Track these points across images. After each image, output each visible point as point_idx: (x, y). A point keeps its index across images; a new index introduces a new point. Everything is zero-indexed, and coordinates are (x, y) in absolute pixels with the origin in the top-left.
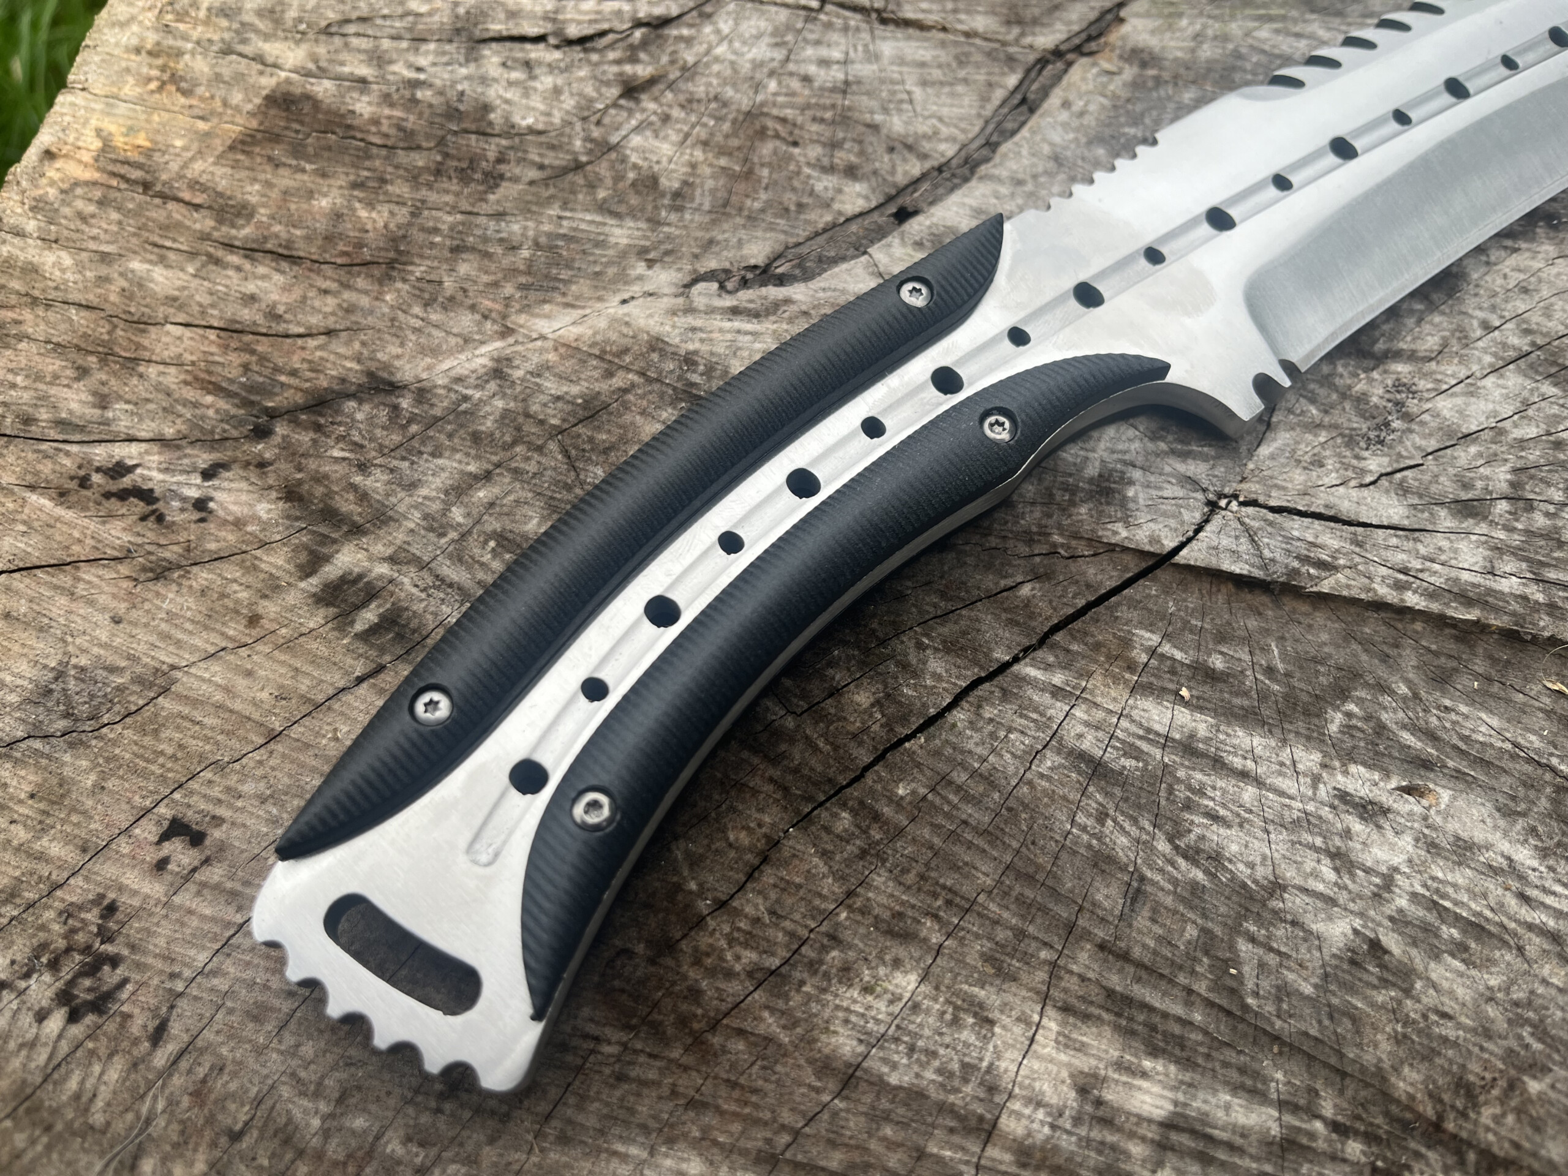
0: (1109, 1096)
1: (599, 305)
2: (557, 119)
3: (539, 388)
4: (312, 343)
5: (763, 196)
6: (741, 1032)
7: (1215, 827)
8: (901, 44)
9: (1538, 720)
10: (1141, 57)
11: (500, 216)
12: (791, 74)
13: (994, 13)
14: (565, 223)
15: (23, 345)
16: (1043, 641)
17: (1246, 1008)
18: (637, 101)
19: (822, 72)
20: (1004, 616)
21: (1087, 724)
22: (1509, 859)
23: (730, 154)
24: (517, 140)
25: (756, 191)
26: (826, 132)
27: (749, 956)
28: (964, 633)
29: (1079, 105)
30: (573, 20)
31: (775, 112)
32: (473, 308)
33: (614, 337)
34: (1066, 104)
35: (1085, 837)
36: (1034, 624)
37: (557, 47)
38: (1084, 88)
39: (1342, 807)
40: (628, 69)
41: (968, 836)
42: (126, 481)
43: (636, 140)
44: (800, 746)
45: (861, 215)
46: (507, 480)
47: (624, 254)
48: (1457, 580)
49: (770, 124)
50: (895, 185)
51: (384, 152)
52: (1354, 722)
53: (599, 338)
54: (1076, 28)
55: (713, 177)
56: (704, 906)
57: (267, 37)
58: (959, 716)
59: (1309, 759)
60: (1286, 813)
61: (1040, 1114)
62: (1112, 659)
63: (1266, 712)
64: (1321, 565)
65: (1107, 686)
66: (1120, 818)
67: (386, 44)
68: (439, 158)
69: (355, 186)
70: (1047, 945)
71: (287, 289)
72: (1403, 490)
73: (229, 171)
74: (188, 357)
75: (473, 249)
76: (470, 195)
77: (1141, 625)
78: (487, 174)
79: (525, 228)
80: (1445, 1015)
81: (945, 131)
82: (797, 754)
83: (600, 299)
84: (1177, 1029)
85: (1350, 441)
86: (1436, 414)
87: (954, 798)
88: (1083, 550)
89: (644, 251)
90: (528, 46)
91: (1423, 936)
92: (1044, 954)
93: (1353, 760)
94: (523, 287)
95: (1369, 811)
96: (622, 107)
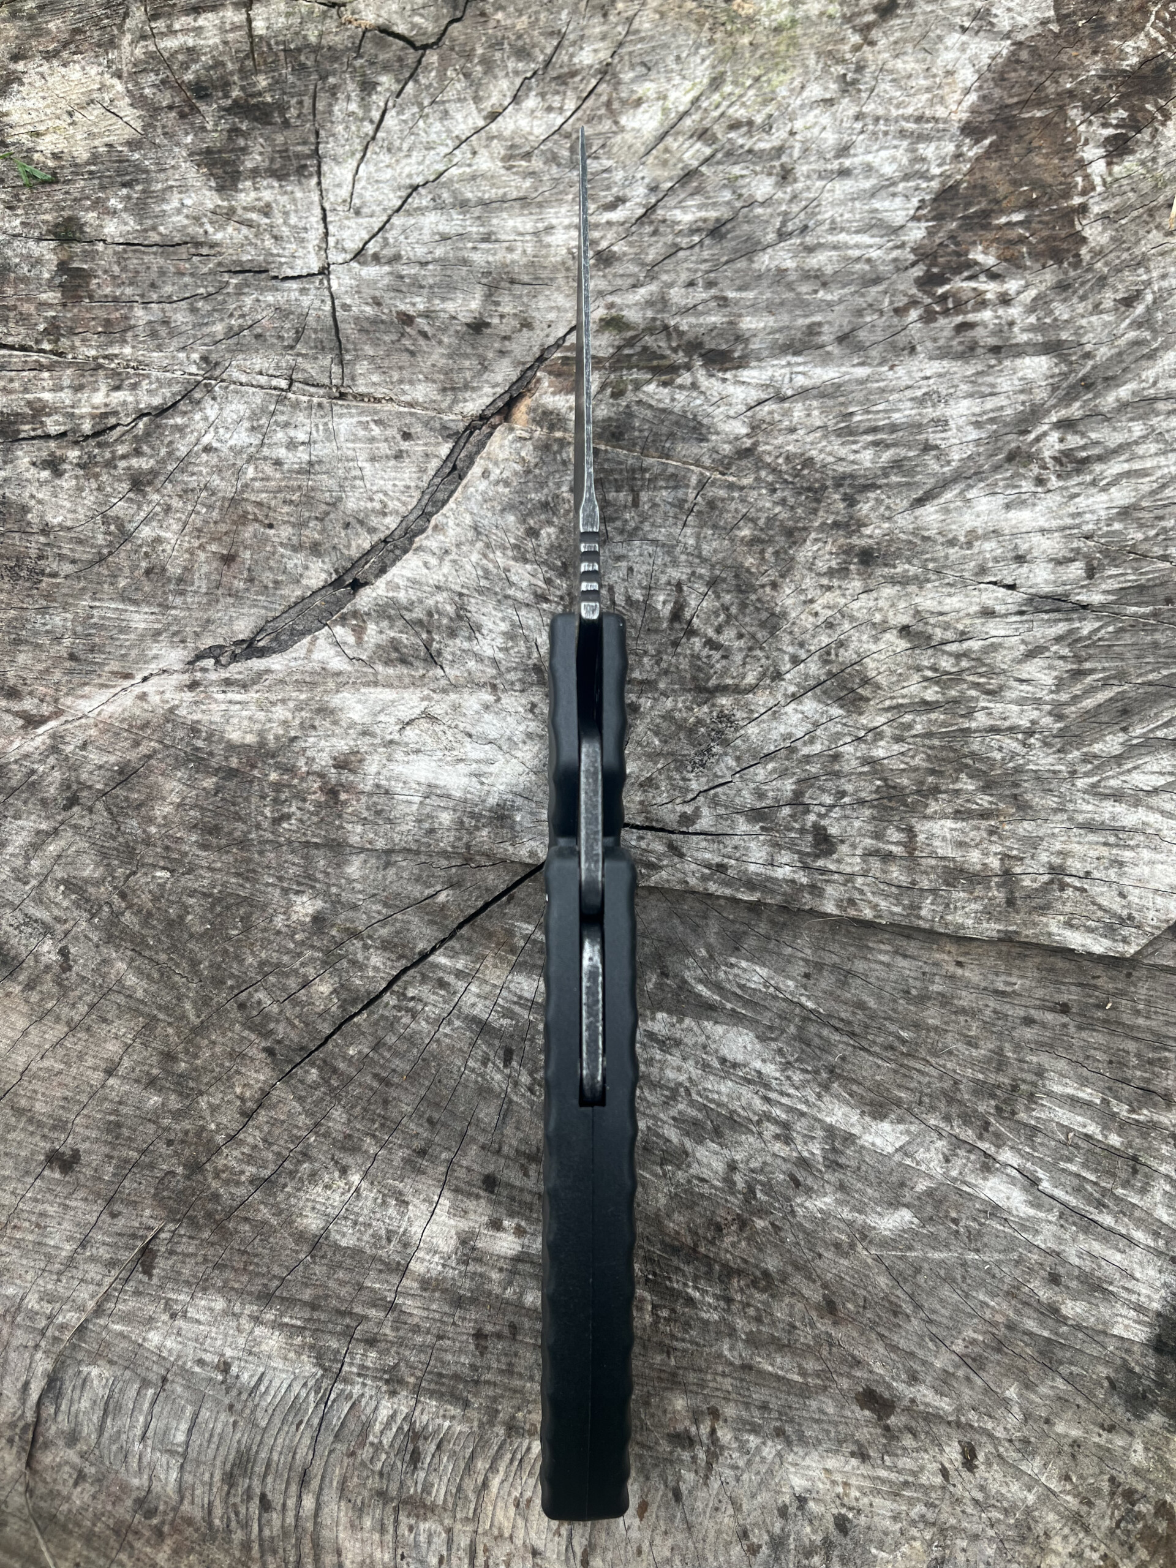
0: (479, 1245)
1: (126, 683)
2: (81, 517)
3: (86, 760)
5: (247, 577)
6: (246, 1219)
8: (355, 420)
9: (800, 968)
10: (548, 419)
11: (44, 611)
12: (265, 459)
13: (433, 380)
14: (95, 612)
16: (452, 935)
18: (144, 494)
19: (291, 455)
20: (427, 917)
21: (478, 996)
22: (759, 1073)
23: (220, 539)
24: (51, 537)
25: (241, 573)
26: (295, 514)
27: (251, 1170)
28: (398, 933)
29: (496, 473)
30: (85, 415)
31: (253, 497)
32: (31, 693)
33: (138, 712)
34: (486, 474)
35: (474, 1076)
36: (447, 922)
37: (76, 443)
38: (501, 456)
40: (134, 462)
41: (396, 1080)
43: (146, 531)
44: (283, 1024)
45: (323, 588)
46: (70, 834)
47: (142, 638)
48: (746, 871)
49: (250, 508)
50: (350, 558)
53: (126, 714)
54: (499, 390)
55: (206, 561)
56: (220, 1138)
58: (389, 999)
61: (436, 1259)
62: (499, 945)
64: (653, 867)
65: (495, 966)
66: (498, 1061)
70: (448, 1149)
72: (715, 803)
75: (27, 642)
76: (19, 592)
77: (522, 918)
78: (30, 571)
79: (65, 620)
80: (703, 1180)
81: (390, 505)
82: (281, 1030)
83: (128, 676)
85: (681, 766)
86: (745, 738)
87: (387, 1055)
88: (483, 861)
89: (157, 634)
90: (52, 444)
91: (693, 1129)
92: (444, 1156)
93: (661, 1008)
94: (70, 672)
95: (667, 1044)
96: (131, 500)
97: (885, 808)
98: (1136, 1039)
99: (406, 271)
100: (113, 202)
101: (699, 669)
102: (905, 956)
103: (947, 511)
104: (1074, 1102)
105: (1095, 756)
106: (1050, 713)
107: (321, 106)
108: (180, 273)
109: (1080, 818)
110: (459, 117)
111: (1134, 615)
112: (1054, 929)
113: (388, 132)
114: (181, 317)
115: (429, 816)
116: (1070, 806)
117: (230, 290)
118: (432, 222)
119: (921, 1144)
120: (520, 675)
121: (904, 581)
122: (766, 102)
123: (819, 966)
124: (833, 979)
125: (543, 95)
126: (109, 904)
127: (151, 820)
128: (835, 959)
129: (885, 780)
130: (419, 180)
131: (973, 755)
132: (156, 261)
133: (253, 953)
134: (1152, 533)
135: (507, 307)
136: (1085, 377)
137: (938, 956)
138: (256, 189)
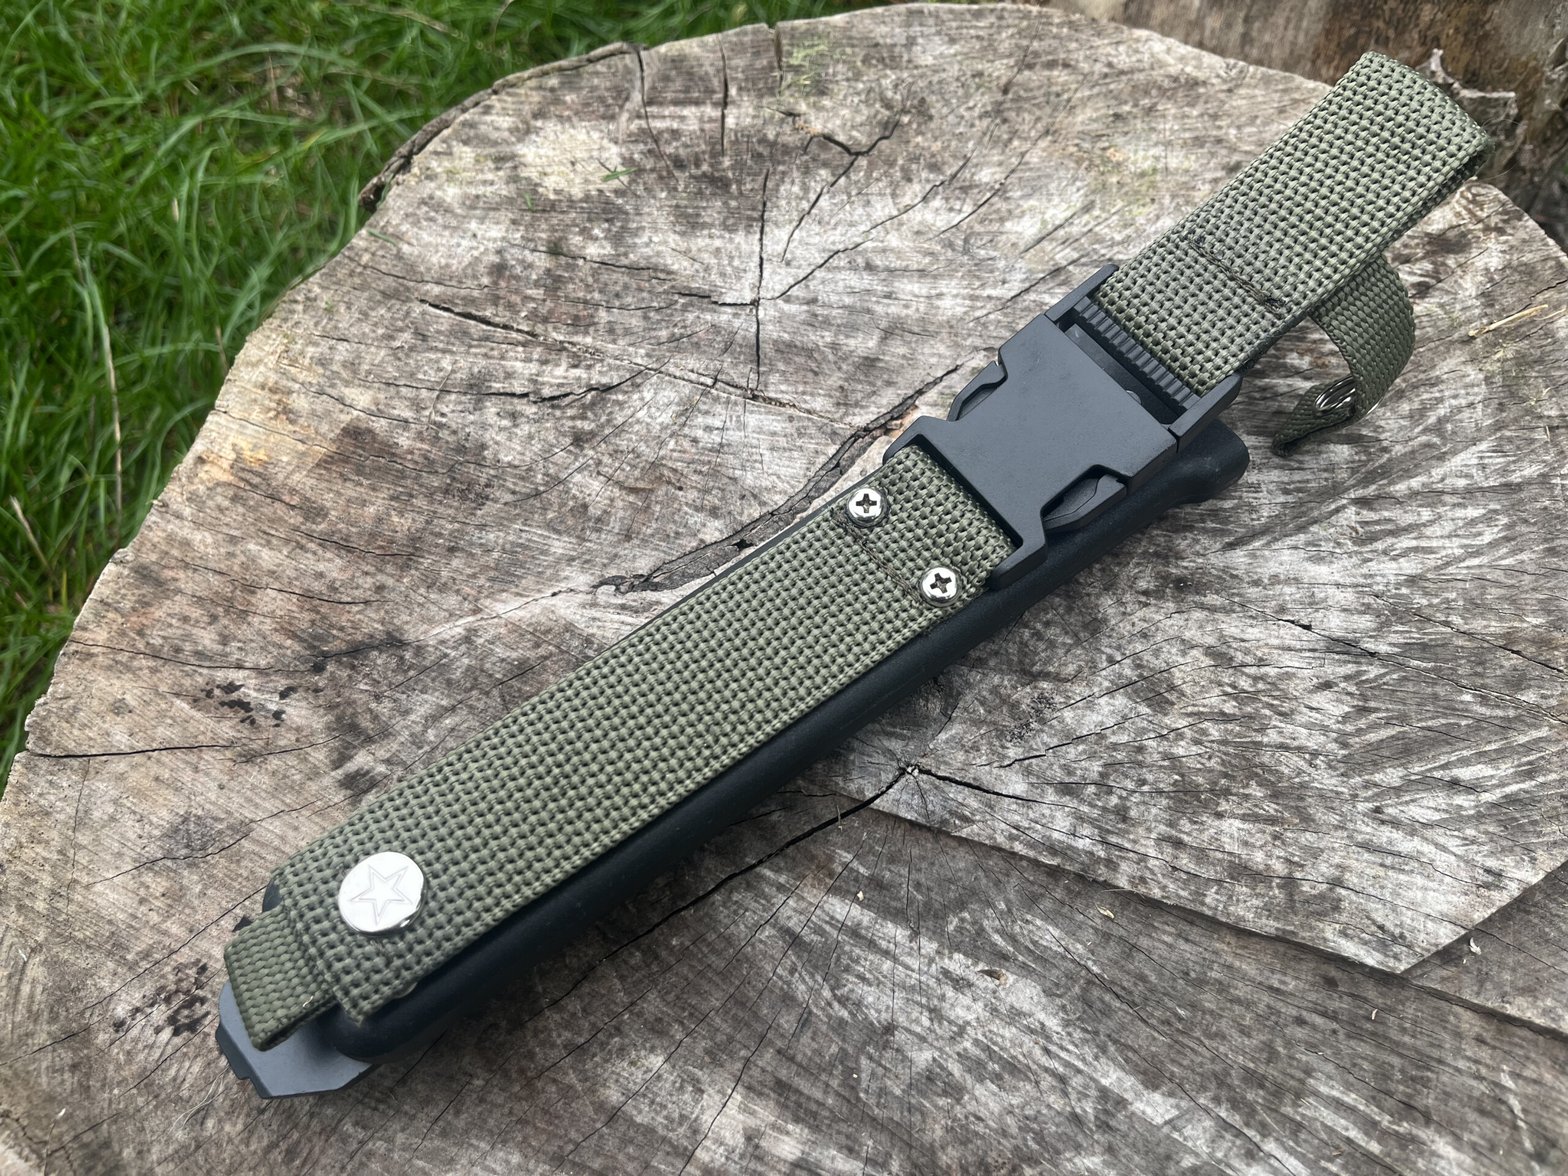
0: (763, 1144)
1: (537, 596)
2: (528, 459)
3: (492, 652)
4: (355, 609)
5: (654, 525)
6: (554, 1081)
7: (861, 985)
8: (763, 417)
9: (1089, 935)
11: (482, 527)
12: (685, 436)
13: (830, 396)
14: (524, 535)
15: (178, 598)
16: (779, 852)
17: (858, 1099)
18: (582, 449)
19: (706, 436)
20: (759, 832)
21: (795, 910)
22: (1042, 1025)
23: (637, 493)
24: (500, 471)
25: (650, 521)
26: (702, 482)
28: (731, 842)
30: (547, 382)
31: (670, 464)
32: (458, 592)
33: (543, 620)
35: (780, 983)
36: (776, 840)
37: (535, 403)
39: (944, 980)
40: (579, 423)
41: (710, 974)
42: (234, 696)
43: (578, 478)
45: (715, 543)
46: (464, 713)
47: (558, 561)
48: (1049, 838)
49: (666, 472)
50: (741, 523)
51: (414, 474)
52: (965, 925)
53: (534, 619)
54: (883, 411)
55: (623, 509)
56: (544, 1002)
57: (347, 383)
58: (717, 897)
59: (929, 946)
60: (908, 980)
61: (721, 1150)
62: (819, 867)
63: (910, 913)
64: (966, 820)
65: (813, 886)
66: (804, 973)
68: (448, 481)
69: (392, 498)
70: (746, 1047)
71: (342, 570)
72: (1028, 772)
73: (314, 482)
74: (279, 613)
75: (463, 550)
76: (465, 510)
77: (843, 847)
79: (498, 537)
80: (979, 1119)
81: (780, 486)
83: (538, 591)
84: (814, 1107)
85: (1001, 734)
86: (1061, 721)
88: (816, 792)
89: (573, 559)
90: (516, 401)
91: (976, 1067)
92: (743, 1053)
93: (958, 950)
94: (492, 579)
95: (960, 984)
96: (570, 452)
97: (1180, 801)
98: (1401, 1055)
99: (820, 311)
100: (596, 232)
101: (1026, 655)
102: (1187, 940)
103: (1253, 556)
104: (1338, 1106)
105: (1376, 785)
106: (1336, 741)
107: (770, 185)
108: (641, 290)
109: (1359, 838)
110: (879, 206)
111: (1417, 668)
112: (1329, 934)
113: (821, 209)
114: (635, 321)
116: (1350, 826)
117: (678, 307)
118: (846, 279)
119: (1189, 1121)
121: (1213, 609)
122: (1125, 226)
123: (1107, 936)
124: (1118, 950)
125: (947, 199)
128: (1122, 932)
129: (1182, 775)
130: (841, 247)
131: (1262, 765)
132: (620, 278)
134: (1436, 601)
135: (898, 348)
136: (1381, 466)
137: (1218, 945)
138: (711, 237)
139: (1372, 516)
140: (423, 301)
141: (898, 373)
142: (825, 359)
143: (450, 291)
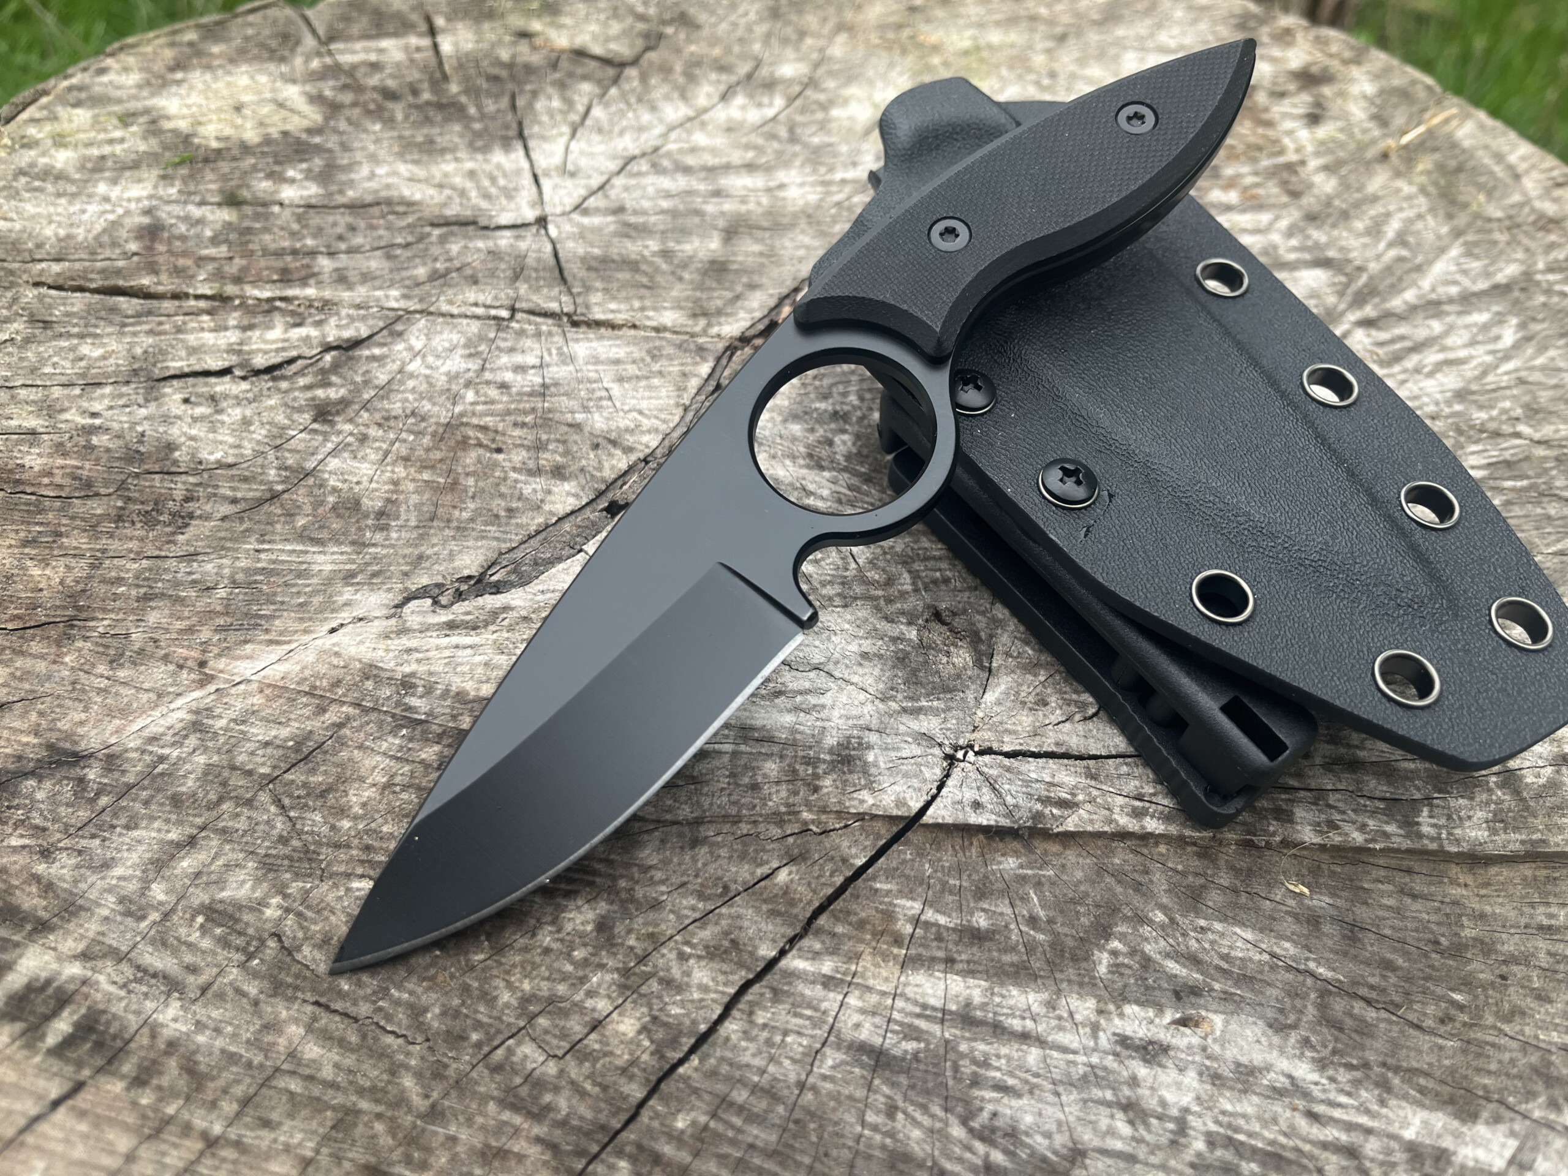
1: (306, 638)
2: (248, 452)
3: (245, 737)
5: (471, 506)
7: (1005, 1100)
8: (595, 344)
9: (1289, 925)
11: (191, 557)
12: (488, 383)
13: (680, 308)
14: (263, 556)
16: (807, 928)
18: (332, 423)
19: (519, 378)
20: (765, 907)
21: (862, 1011)
22: (1290, 1077)
23: (433, 467)
24: (206, 475)
25: (463, 501)
26: (530, 436)
28: (726, 934)
30: (259, 350)
31: (475, 421)
32: (166, 659)
33: (324, 669)
35: (878, 1137)
36: (795, 911)
37: (244, 378)
39: (1125, 1053)
40: (320, 393)
41: (757, 1161)
43: (334, 463)
44: (566, 1093)
45: (573, 512)
46: (215, 843)
47: (329, 581)
49: (471, 433)
50: (603, 480)
51: (58, 504)
52: (1121, 959)
53: (307, 673)
54: (758, 315)
55: (416, 492)
58: (732, 1028)
59: (1084, 1007)
60: (1072, 1070)
62: (878, 935)
63: (1036, 964)
65: (877, 965)
66: (910, 1109)
67: (57, 392)
68: (120, 504)
69: (25, 543)
75: (162, 596)
76: (156, 539)
77: (901, 894)
78: (173, 515)
79: (220, 567)
81: (646, 423)
82: (563, 1103)
83: (306, 631)
85: (1068, 676)
87: (737, 1121)
88: (834, 823)
89: (351, 575)
90: (213, 380)
93: (1126, 1000)
94: (222, 629)
95: (1151, 1052)
96: (315, 431)
99: (633, 219)
100: (291, 173)
102: (1414, 897)
107: (521, 102)
108: (372, 227)
110: (669, 110)
113: (597, 120)
114: (375, 263)
115: (746, 767)
117: (434, 239)
118: (655, 183)
119: (1535, 1149)
120: (838, 589)
123: (1314, 920)
124: (1337, 935)
125: (751, 96)
126: (278, 936)
127: (342, 811)
128: (1329, 909)
130: (637, 152)
132: (343, 219)
133: (510, 986)
134: (1495, 413)
135: (748, 249)
136: (1366, 285)
137: (1456, 892)
138: (457, 160)
139: (1383, 336)
140: (37, 284)
141: (761, 273)
142: (657, 269)
143: (77, 266)
